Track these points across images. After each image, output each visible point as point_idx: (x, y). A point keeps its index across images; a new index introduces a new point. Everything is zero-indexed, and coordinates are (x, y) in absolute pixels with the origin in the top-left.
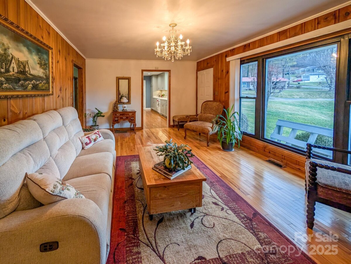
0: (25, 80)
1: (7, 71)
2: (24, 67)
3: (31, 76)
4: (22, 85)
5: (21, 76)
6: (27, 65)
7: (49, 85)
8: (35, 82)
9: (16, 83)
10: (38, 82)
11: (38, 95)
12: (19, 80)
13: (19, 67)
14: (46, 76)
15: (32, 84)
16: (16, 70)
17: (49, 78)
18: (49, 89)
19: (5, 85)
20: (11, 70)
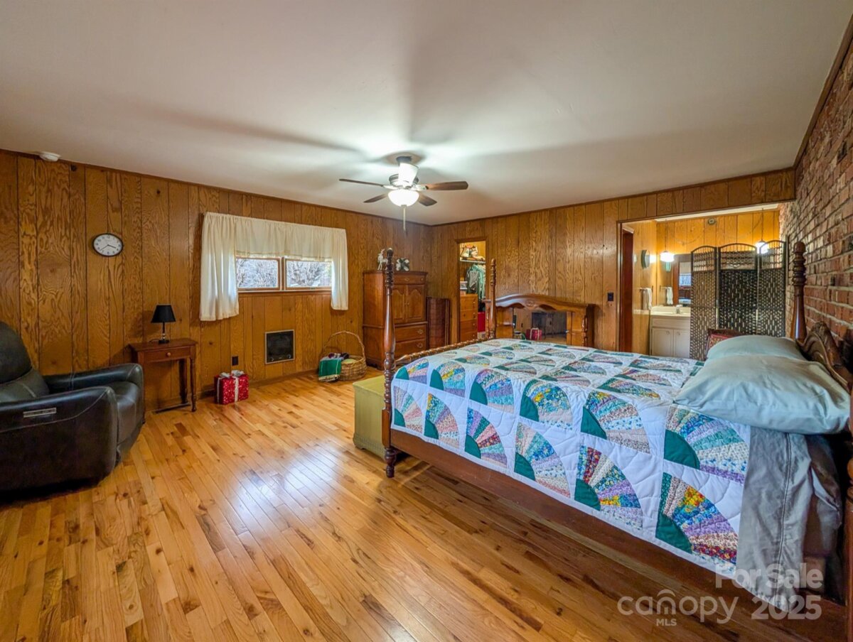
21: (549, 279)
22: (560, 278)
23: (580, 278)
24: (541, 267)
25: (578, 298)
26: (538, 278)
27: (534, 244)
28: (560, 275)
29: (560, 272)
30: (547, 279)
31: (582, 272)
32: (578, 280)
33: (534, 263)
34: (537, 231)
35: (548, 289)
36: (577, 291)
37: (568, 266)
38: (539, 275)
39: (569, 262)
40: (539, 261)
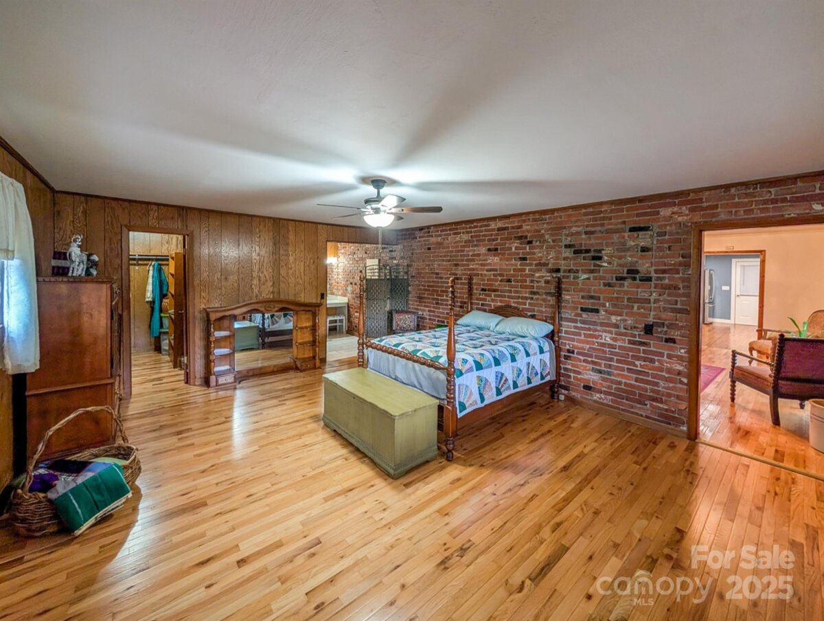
21: (274, 283)
22: (284, 282)
23: (301, 282)
24: (265, 272)
25: (300, 299)
26: (262, 282)
27: (257, 248)
28: (283, 279)
29: (283, 277)
30: (271, 283)
31: (303, 277)
32: (298, 283)
33: (257, 267)
34: (260, 236)
35: (273, 292)
36: (298, 293)
37: (290, 272)
38: (263, 279)
39: (291, 269)
40: (262, 265)
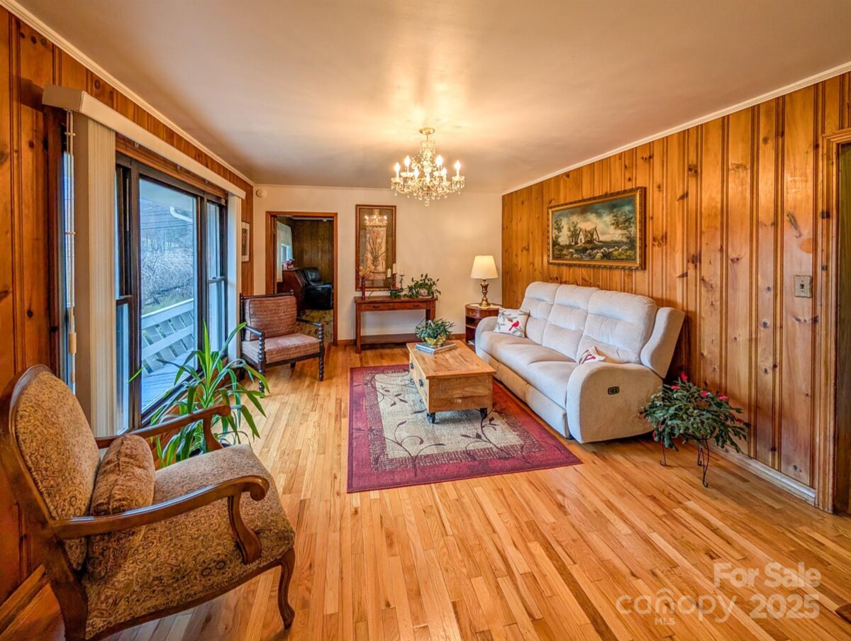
0: (592, 249)
1: (576, 243)
2: (592, 235)
3: (600, 244)
4: (590, 255)
5: (589, 246)
6: (595, 233)
7: (636, 252)
8: (606, 250)
9: (584, 253)
10: (611, 250)
11: (617, 267)
12: (586, 249)
13: (586, 236)
14: (628, 238)
15: (602, 253)
16: (583, 241)
17: (635, 241)
18: (635, 259)
19: (574, 256)
20: (579, 241)
